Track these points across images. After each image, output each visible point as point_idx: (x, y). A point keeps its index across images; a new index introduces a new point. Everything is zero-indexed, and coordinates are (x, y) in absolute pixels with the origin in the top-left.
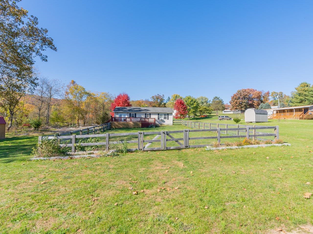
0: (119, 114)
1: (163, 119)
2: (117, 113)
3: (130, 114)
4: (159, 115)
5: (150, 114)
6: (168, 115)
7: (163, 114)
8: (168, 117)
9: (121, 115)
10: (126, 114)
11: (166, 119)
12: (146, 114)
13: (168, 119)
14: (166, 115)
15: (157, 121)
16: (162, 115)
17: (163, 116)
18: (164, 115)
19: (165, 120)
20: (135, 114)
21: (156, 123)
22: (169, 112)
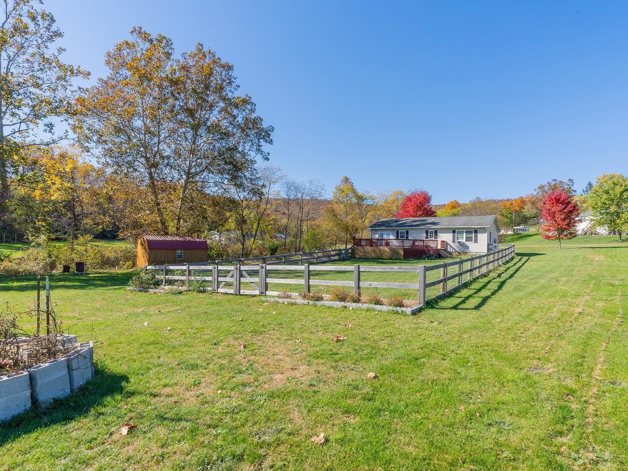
0: (379, 232)
1: (464, 241)
2: (374, 232)
3: (398, 232)
4: (455, 233)
5: (436, 232)
6: (476, 232)
7: (465, 232)
8: (476, 237)
9: (382, 235)
10: (391, 233)
11: (472, 241)
12: (427, 232)
13: (476, 241)
14: (471, 232)
15: (451, 246)
16: (463, 232)
17: (465, 234)
18: (467, 232)
19: (468, 243)
20: (407, 232)
21: (449, 250)
22: (479, 227)
